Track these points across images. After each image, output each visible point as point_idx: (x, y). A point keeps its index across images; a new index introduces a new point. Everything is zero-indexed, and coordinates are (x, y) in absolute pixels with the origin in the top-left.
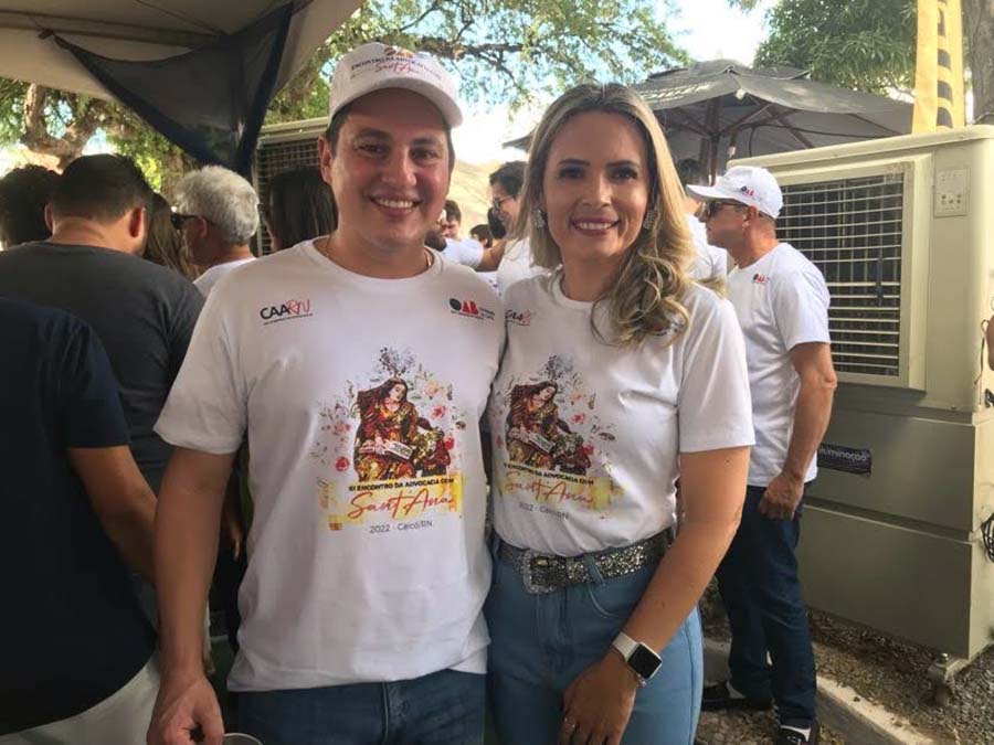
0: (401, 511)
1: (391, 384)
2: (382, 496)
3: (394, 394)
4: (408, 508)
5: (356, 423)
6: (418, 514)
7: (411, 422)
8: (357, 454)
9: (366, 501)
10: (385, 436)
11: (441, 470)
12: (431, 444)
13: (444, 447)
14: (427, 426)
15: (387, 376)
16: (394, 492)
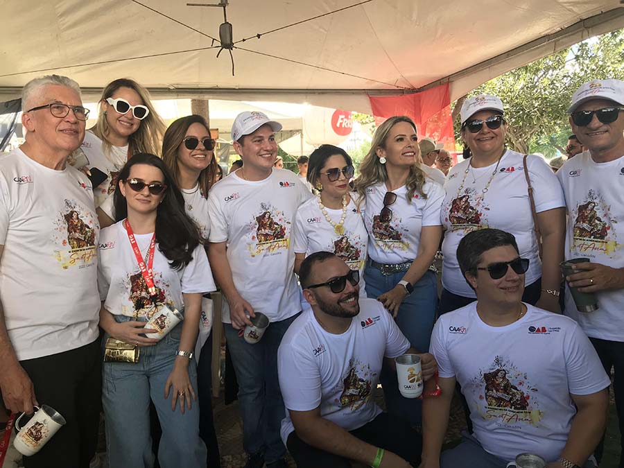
0: (271, 250)
1: (265, 213)
2: (266, 246)
3: (267, 216)
4: (273, 249)
5: (257, 226)
6: (276, 250)
7: (272, 223)
8: (257, 235)
9: (261, 248)
10: (265, 229)
11: (282, 237)
12: (279, 230)
13: (283, 230)
14: (277, 224)
15: (264, 211)
16: (269, 245)
